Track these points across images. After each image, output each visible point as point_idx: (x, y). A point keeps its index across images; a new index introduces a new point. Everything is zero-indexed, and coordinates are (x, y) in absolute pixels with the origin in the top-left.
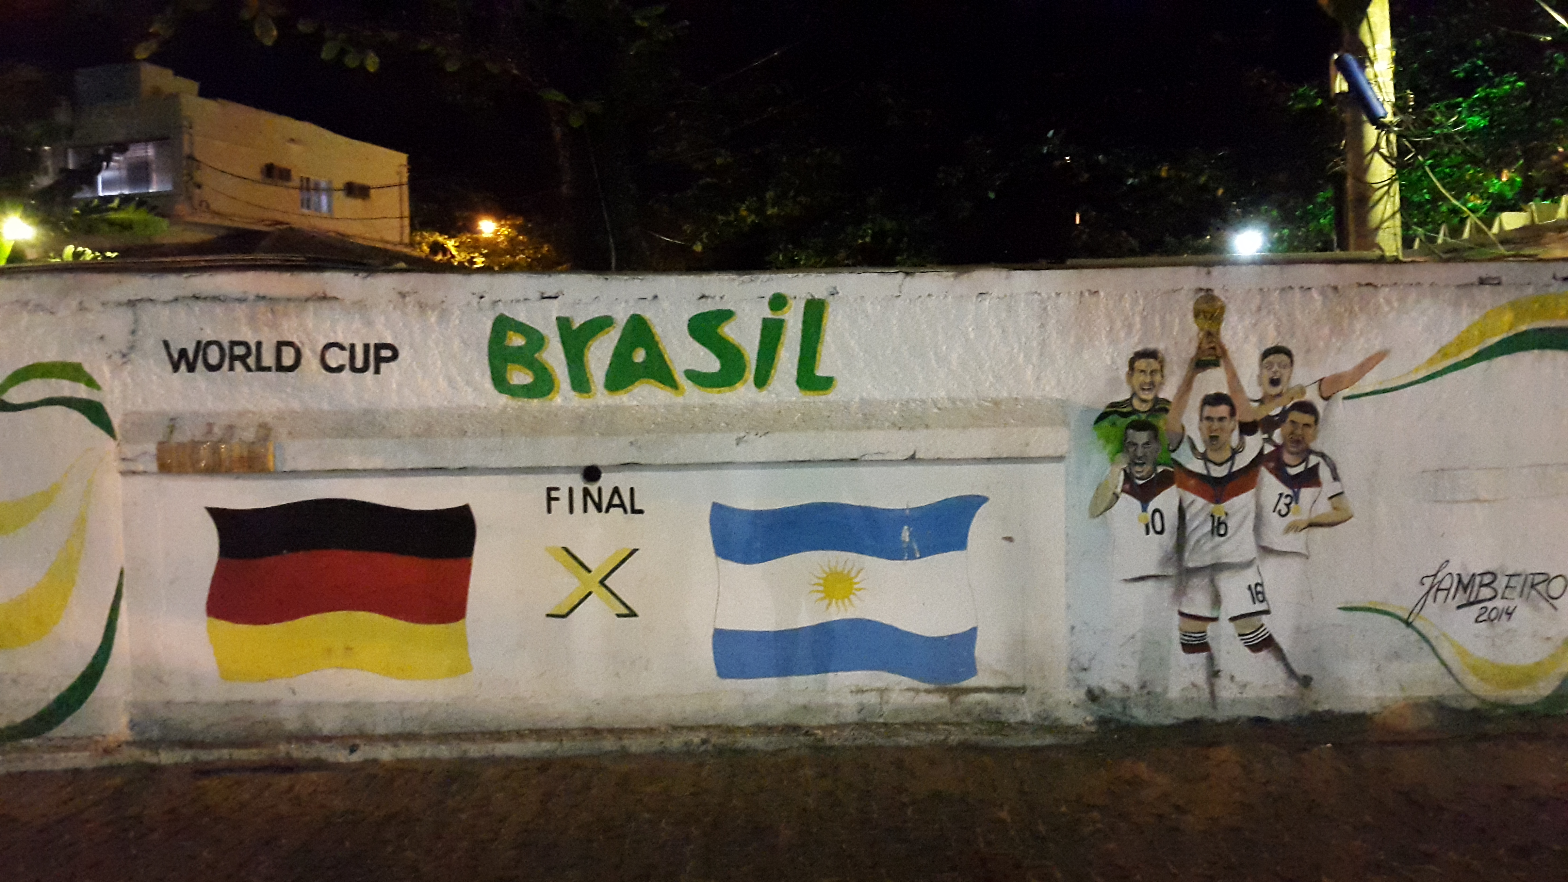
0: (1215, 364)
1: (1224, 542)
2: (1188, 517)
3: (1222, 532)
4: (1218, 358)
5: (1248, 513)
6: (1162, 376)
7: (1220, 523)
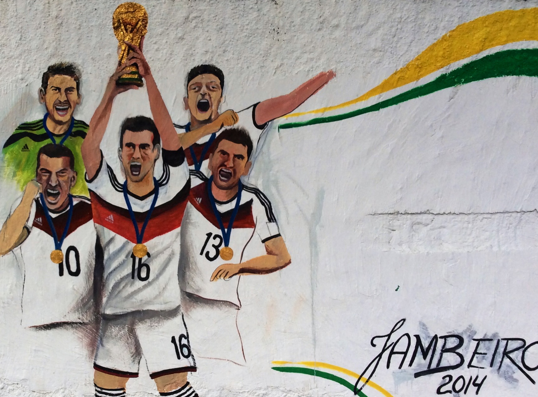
0: (138, 84)
1: (145, 287)
2: (106, 257)
3: (143, 275)
4: (140, 77)
5: (173, 254)
6: (79, 95)
7: (141, 265)
